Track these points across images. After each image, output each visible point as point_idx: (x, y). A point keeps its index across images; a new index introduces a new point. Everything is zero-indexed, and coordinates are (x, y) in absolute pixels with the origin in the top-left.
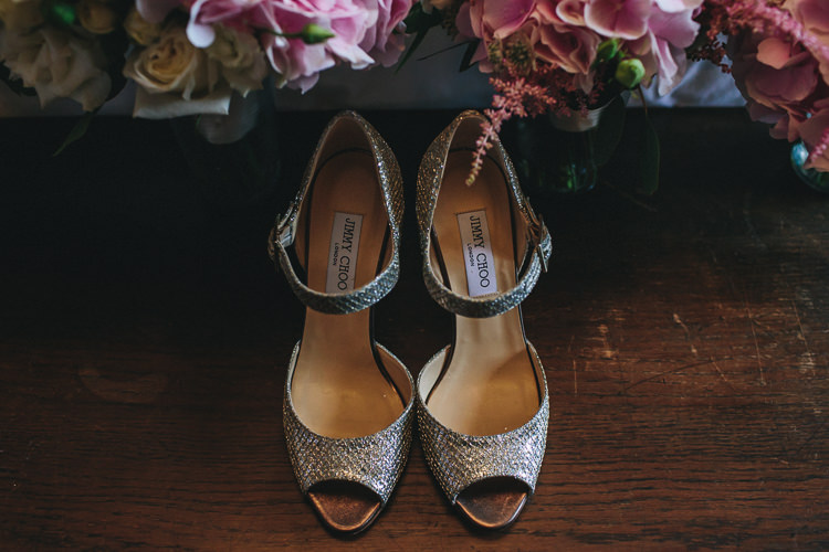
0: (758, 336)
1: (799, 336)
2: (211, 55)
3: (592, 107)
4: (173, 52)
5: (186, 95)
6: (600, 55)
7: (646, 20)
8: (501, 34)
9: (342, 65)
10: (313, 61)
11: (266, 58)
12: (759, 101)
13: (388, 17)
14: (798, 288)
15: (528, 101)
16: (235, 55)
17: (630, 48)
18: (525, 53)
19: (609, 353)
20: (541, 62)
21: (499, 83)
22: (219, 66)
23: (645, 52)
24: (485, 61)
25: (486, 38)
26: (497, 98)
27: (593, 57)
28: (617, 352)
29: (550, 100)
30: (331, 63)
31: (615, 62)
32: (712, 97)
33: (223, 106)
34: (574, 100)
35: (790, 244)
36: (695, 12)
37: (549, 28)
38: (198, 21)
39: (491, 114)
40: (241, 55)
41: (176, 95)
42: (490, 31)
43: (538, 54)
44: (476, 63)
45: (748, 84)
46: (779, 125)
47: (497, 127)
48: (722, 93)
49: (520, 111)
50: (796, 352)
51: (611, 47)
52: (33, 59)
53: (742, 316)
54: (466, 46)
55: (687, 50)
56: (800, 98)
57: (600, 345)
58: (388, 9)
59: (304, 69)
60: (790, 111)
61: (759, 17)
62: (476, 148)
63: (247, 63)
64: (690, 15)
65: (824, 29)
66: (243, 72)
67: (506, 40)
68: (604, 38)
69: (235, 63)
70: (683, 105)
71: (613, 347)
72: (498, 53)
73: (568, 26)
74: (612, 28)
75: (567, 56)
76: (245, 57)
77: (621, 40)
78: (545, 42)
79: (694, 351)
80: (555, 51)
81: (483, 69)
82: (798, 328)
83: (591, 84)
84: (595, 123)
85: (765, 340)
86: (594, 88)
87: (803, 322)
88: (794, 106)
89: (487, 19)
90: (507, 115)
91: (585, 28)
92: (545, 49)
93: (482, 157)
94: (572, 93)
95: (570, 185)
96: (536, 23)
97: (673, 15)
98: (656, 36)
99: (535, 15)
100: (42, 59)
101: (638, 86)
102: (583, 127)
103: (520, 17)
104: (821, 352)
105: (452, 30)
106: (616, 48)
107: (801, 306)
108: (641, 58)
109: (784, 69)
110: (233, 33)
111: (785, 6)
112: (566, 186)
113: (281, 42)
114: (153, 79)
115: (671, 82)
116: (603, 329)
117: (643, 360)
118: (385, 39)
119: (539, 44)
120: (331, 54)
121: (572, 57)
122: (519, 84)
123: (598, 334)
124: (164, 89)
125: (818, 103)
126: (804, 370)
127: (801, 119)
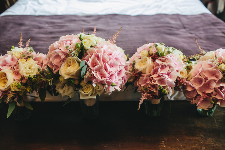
0: (194, 143)
1: (202, 143)
2: (95, 88)
3: (159, 98)
4: (88, 88)
5: (89, 95)
6: (159, 89)
7: (166, 83)
8: (142, 86)
9: (116, 90)
10: (112, 89)
11: (104, 89)
12: (188, 97)
13: (123, 83)
14: (201, 134)
15: (147, 97)
16: (99, 88)
17: (164, 87)
18: (147, 89)
19: (164, 146)
20: (149, 90)
21: (142, 94)
22: (96, 90)
23: (167, 88)
24: (140, 90)
25: (140, 86)
26: (142, 96)
27: (158, 89)
28: (166, 146)
29: (151, 97)
30: (115, 90)
31: (162, 90)
32: (181, 98)
33: (95, 97)
34: (155, 97)
35: (198, 125)
36: (175, 82)
37: (151, 85)
38: (94, 83)
39: (141, 99)
40: (100, 88)
41: (87, 95)
42: (140, 85)
43: (149, 89)
44: (138, 91)
45: (186, 94)
46: (192, 101)
47: (142, 101)
48: (183, 97)
49: (146, 98)
50: (201, 145)
51: (161, 87)
52: (62, 89)
53: (190, 139)
54: (135, 88)
55: (174, 88)
56: (194, 96)
57: (163, 145)
58: (123, 81)
59: (110, 91)
60: (193, 99)
61: (185, 82)
62: (139, 104)
63: (101, 90)
64: (174, 82)
65: (197, 85)
66: (100, 91)
67: (143, 86)
68: (160, 86)
69: (99, 90)
70: (176, 100)
71: (165, 145)
72: (142, 89)
73: (154, 84)
74: (161, 84)
75: (154, 89)
76: (101, 89)
77: (163, 86)
78: (150, 87)
79: (181, 146)
80: (152, 88)
81: (139, 92)
82: (201, 141)
83: (158, 94)
84: (159, 102)
85: (195, 144)
86: (159, 95)
87: (202, 140)
88: (194, 98)
89: (140, 83)
90: (144, 99)
91: (157, 84)
92: (150, 88)
93: (140, 106)
94: (155, 95)
95: (155, 115)
96: (148, 84)
97: (171, 82)
98: (169, 86)
99: (148, 82)
100: (64, 89)
101: (166, 94)
102: (157, 103)
103: (145, 83)
104: (206, 146)
105: (133, 85)
106: (162, 88)
107: (201, 137)
108: (166, 89)
109: (191, 91)
110: (99, 85)
111: (190, 81)
112: (154, 115)
113: (107, 86)
114: (84, 92)
115: (172, 93)
116: (163, 142)
117: (171, 147)
118: (123, 86)
119: (149, 87)
120: (115, 89)
121: (155, 89)
122: (146, 94)
123: (162, 143)
124: (86, 94)
125: (198, 97)
126: (203, 149)
127: (195, 100)
